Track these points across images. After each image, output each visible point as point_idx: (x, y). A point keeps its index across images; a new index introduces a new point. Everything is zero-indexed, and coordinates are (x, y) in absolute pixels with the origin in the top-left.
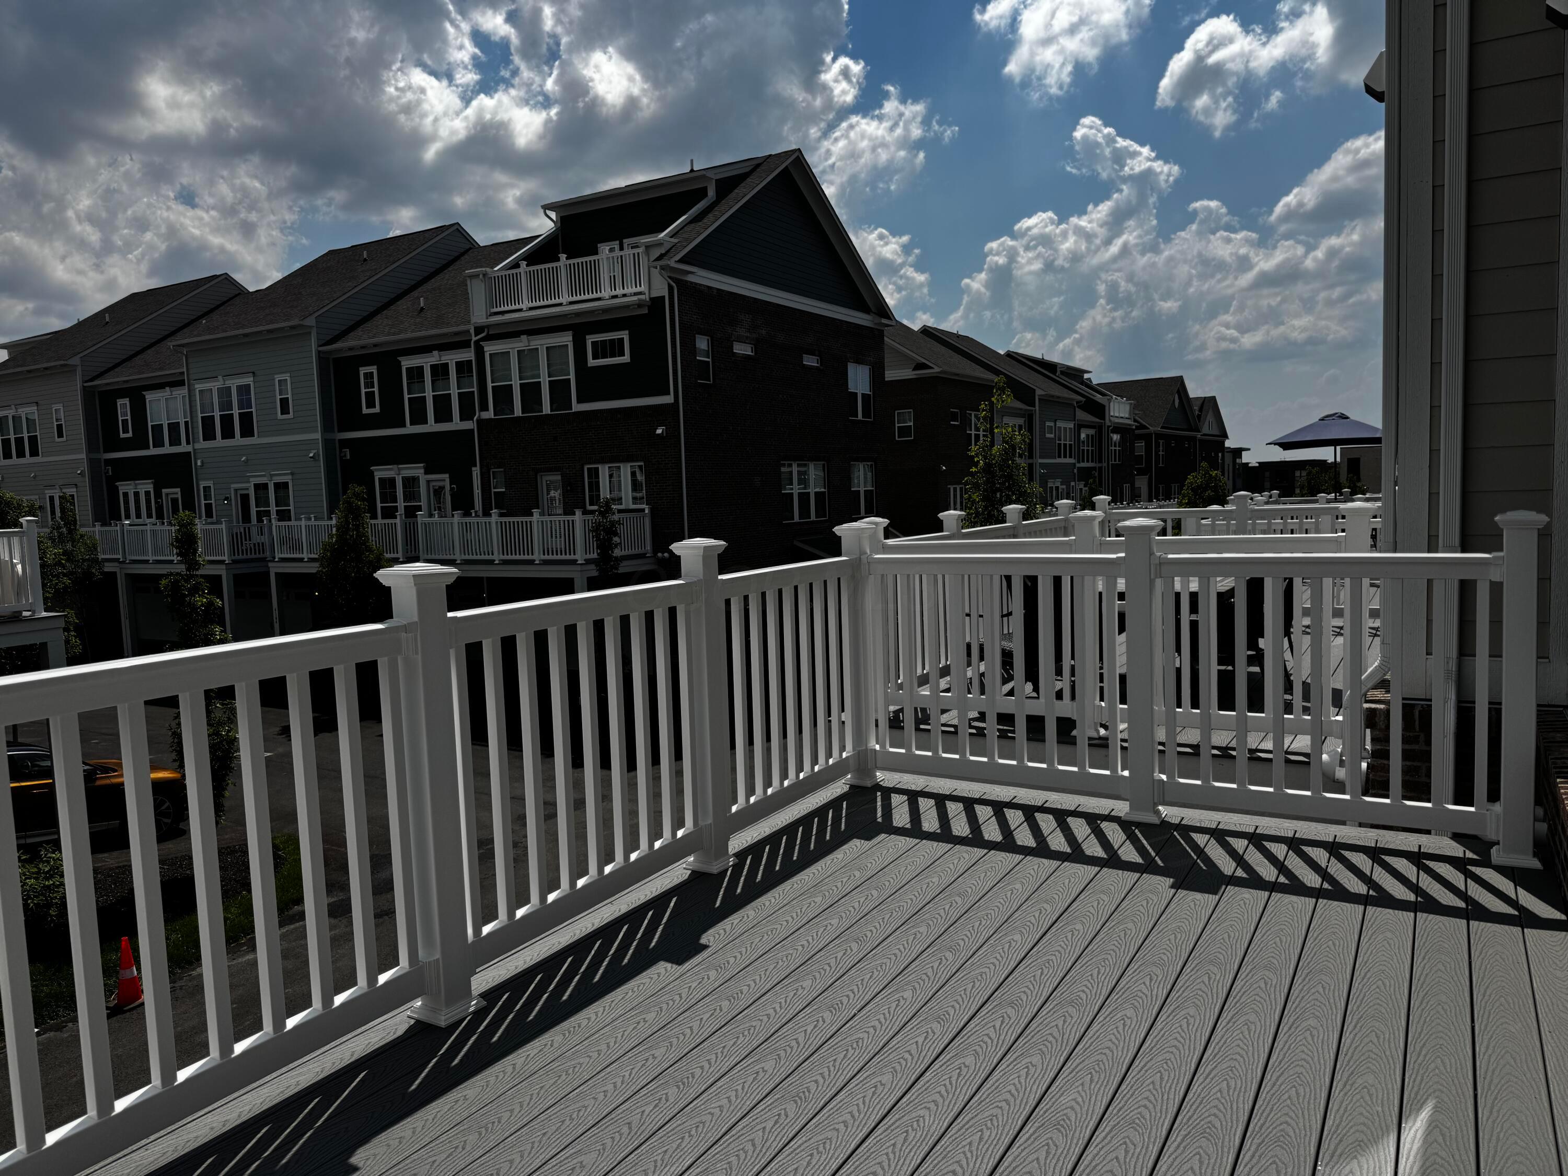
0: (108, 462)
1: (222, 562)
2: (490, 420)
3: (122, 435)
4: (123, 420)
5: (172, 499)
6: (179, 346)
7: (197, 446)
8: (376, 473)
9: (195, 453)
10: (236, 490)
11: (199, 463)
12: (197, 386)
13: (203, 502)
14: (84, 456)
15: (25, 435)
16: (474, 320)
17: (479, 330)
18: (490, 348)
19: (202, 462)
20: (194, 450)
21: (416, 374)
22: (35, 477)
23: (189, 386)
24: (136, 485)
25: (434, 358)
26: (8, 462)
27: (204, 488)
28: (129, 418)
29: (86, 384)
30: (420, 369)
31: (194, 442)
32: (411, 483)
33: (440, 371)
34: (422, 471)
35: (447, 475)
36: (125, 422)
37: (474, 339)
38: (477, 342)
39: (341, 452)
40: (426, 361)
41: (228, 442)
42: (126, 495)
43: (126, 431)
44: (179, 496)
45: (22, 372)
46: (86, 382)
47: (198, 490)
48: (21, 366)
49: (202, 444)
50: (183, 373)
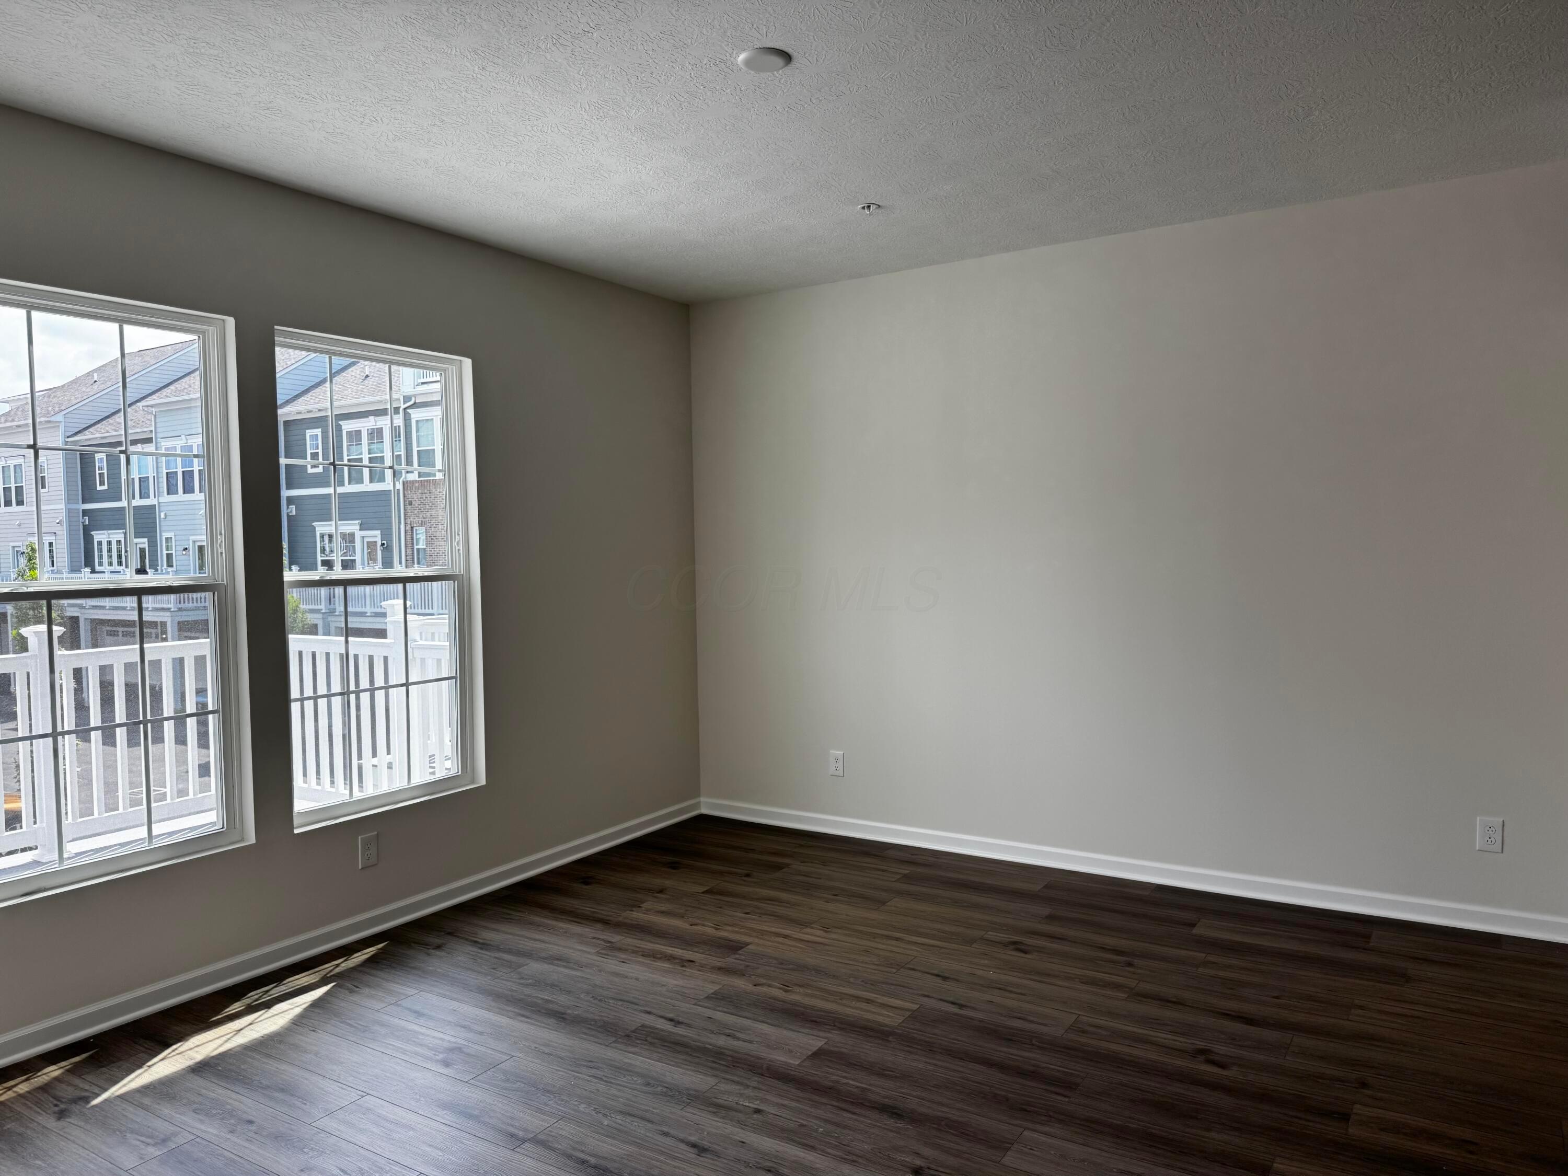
0: (85, 512)
1: (168, 609)
2: (413, 482)
3: (99, 488)
4: (100, 474)
5: (140, 549)
6: (147, 406)
7: (161, 500)
8: (317, 529)
9: (159, 506)
10: (194, 542)
11: (162, 516)
12: (163, 444)
13: (165, 552)
14: (63, 506)
15: (13, 486)
16: (402, 389)
17: (407, 399)
18: (416, 415)
19: (166, 515)
20: (159, 503)
21: (355, 436)
22: (19, 525)
23: (156, 443)
24: (109, 534)
25: (370, 423)
26: (8, 509)
27: (167, 539)
28: (105, 471)
29: (67, 440)
30: (359, 433)
31: (158, 496)
32: (349, 538)
33: (376, 434)
34: (358, 527)
35: (379, 532)
36: (101, 475)
37: (403, 406)
38: (405, 409)
39: (288, 508)
40: (365, 425)
41: (188, 497)
42: (100, 543)
43: (102, 483)
44: (146, 546)
45: (11, 427)
46: (68, 437)
47: (161, 541)
48: (11, 421)
49: (165, 498)
50: (151, 431)
